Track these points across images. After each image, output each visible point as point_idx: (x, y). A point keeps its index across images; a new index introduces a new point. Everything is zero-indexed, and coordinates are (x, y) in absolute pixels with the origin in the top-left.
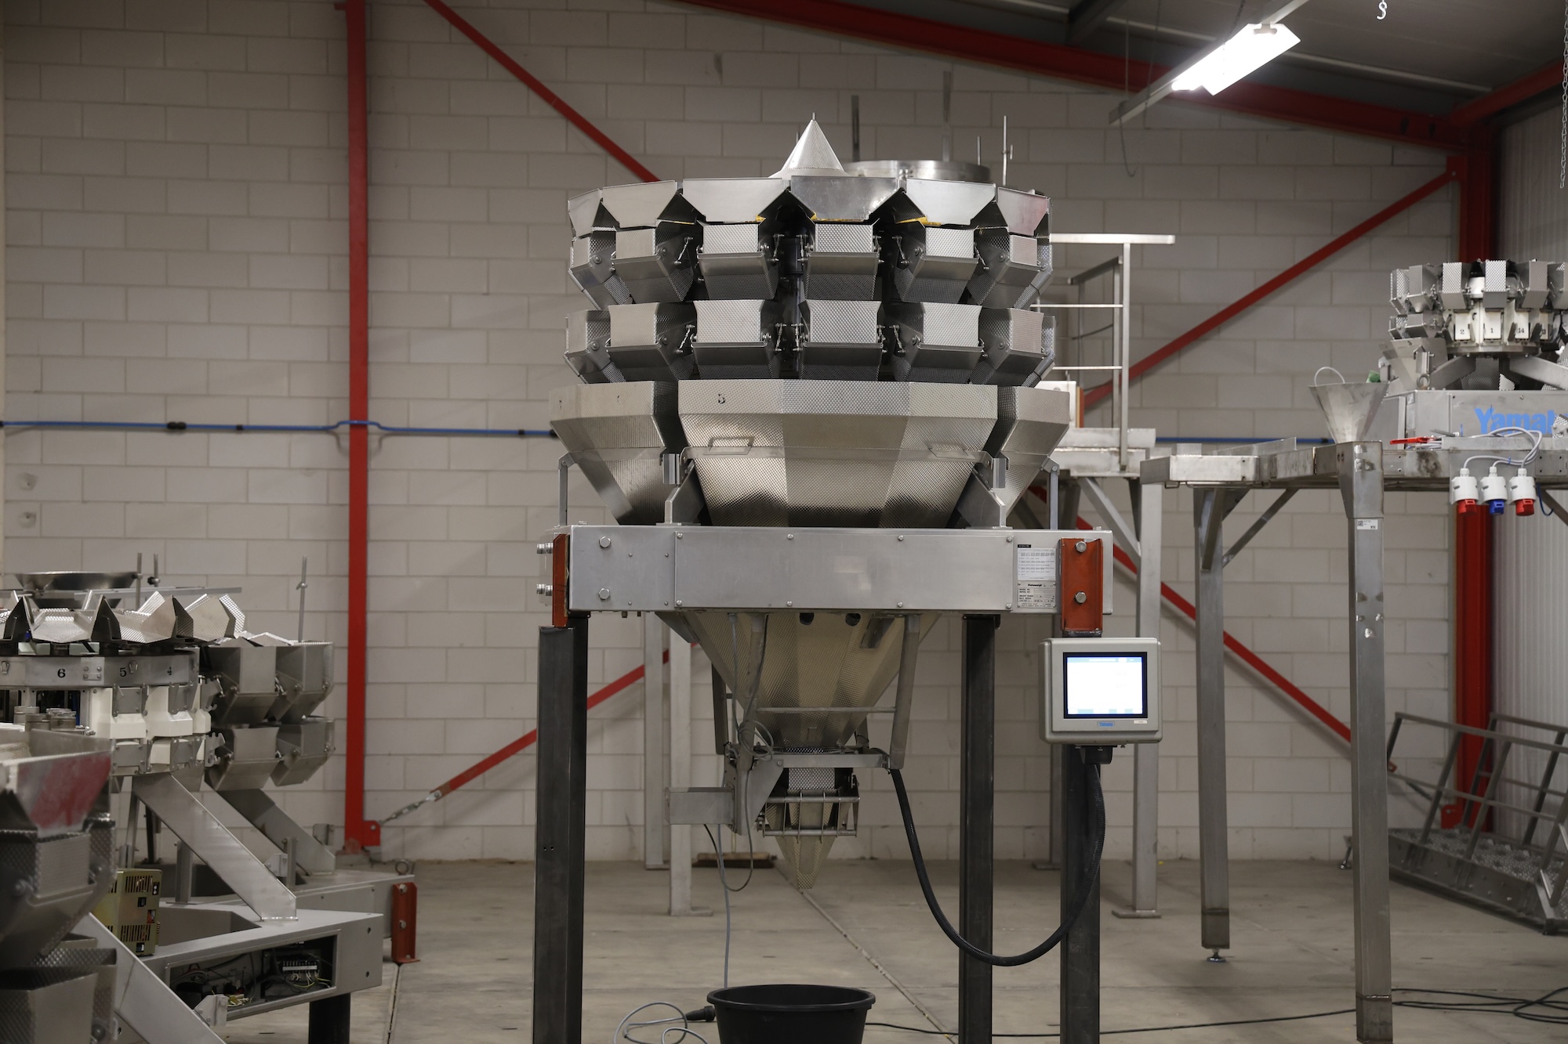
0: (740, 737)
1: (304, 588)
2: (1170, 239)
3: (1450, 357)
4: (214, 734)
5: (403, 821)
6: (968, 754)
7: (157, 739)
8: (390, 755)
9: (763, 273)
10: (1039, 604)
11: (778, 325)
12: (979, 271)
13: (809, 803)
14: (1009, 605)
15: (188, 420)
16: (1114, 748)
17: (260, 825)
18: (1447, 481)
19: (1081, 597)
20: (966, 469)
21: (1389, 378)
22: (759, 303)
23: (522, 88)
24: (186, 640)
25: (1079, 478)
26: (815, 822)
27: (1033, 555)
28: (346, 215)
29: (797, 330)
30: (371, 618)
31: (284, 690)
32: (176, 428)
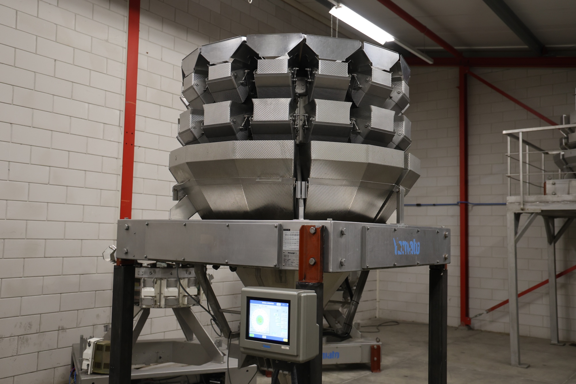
5: (478, 318)
8: (475, 298)
14: (275, 264)
15: (421, 203)
19: (312, 261)
23: (512, 103)
27: (291, 235)
32: (419, 205)
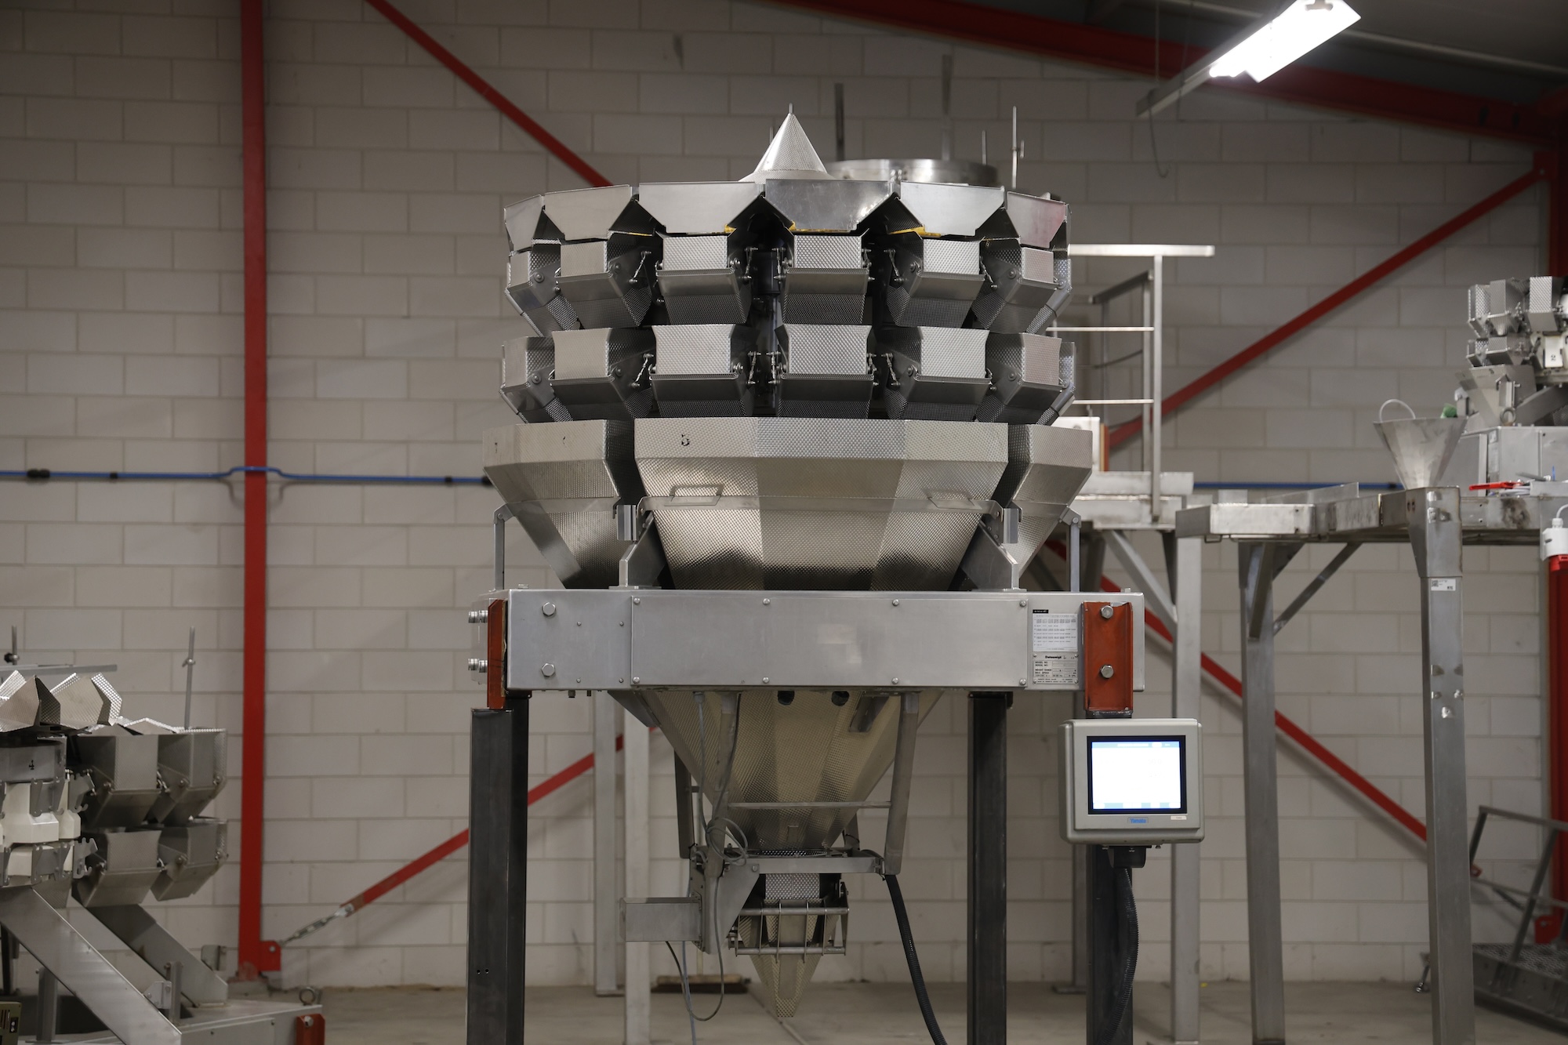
0: (708, 838)
1: (191, 664)
2: (1208, 251)
3: (1539, 387)
4: (84, 839)
5: (309, 941)
6: (977, 856)
7: (16, 846)
8: (292, 862)
9: (733, 293)
10: (1059, 679)
11: (751, 354)
12: (986, 290)
13: (790, 915)
14: (1023, 681)
15: (52, 468)
16: (1147, 849)
17: (138, 948)
18: (1537, 533)
19: (1108, 671)
20: (973, 521)
21: (1467, 412)
22: (728, 328)
23: (447, 75)
24: (52, 729)
25: (1105, 531)
26: (797, 939)
27: (1051, 621)
28: (241, 225)
29: (773, 359)
30: (270, 700)
31: (168, 787)
32: (38, 476)
